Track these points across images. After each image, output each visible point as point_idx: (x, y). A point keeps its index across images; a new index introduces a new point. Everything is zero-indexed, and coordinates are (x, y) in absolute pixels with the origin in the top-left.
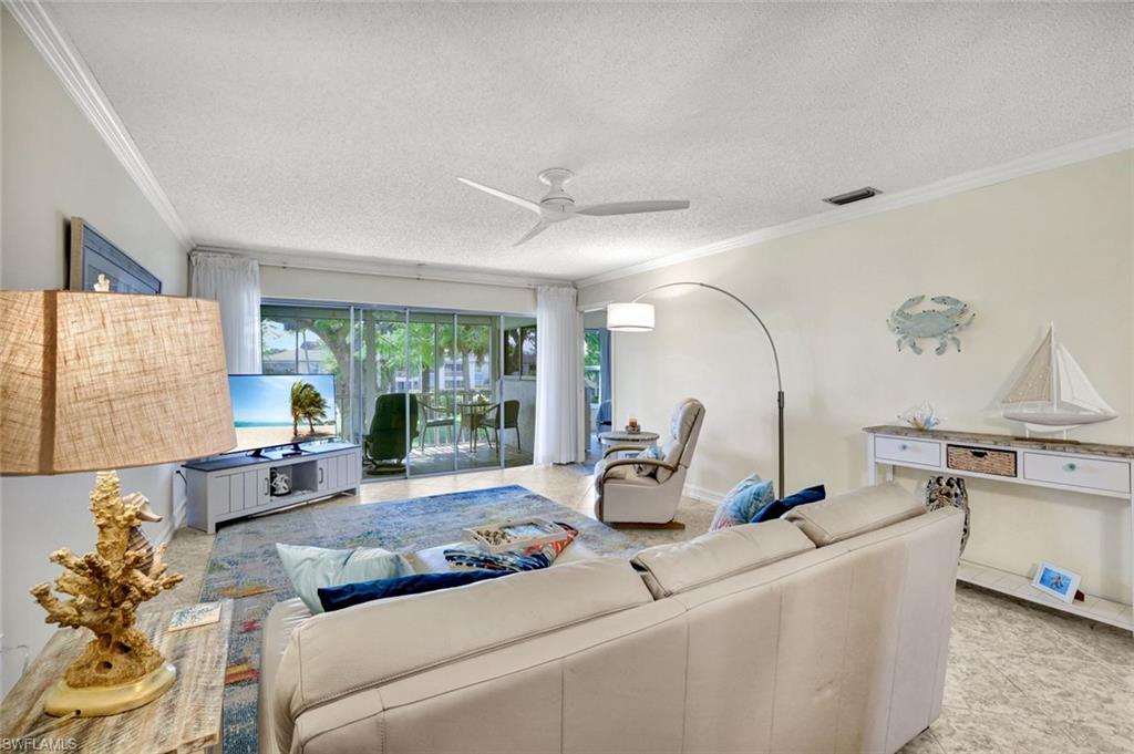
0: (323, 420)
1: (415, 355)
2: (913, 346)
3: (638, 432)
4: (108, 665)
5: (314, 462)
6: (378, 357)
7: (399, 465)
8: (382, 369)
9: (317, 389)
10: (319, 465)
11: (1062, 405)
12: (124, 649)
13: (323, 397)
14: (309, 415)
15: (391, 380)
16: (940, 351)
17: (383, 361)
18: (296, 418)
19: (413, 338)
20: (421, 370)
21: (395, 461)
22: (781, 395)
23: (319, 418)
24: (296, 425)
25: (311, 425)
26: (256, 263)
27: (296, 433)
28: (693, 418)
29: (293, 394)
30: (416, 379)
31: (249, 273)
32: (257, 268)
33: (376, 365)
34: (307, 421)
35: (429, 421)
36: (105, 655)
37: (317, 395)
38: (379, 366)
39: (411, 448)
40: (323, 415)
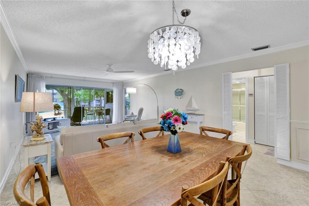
0: (61, 110)
1: (86, 97)
2: (177, 97)
3: (133, 115)
4: (38, 136)
5: (59, 122)
6: (75, 98)
7: (80, 124)
8: (76, 101)
9: (59, 105)
10: (60, 123)
11: (193, 108)
12: (40, 134)
14: (58, 109)
15: (79, 104)
16: (181, 98)
17: (77, 99)
18: (55, 110)
19: (86, 93)
20: (88, 102)
21: (79, 123)
22: (158, 106)
23: (60, 110)
24: (55, 112)
27: (55, 113)
28: (141, 111)
29: (54, 106)
30: (87, 104)
31: (43, 79)
32: (44, 77)
33: (74, 100)
34: (57, 111)
35: (88, 114)
36: (38, 134)
37: (59, 106)
38: (75, 101)
39: (83, 120)
40: (61, 109)
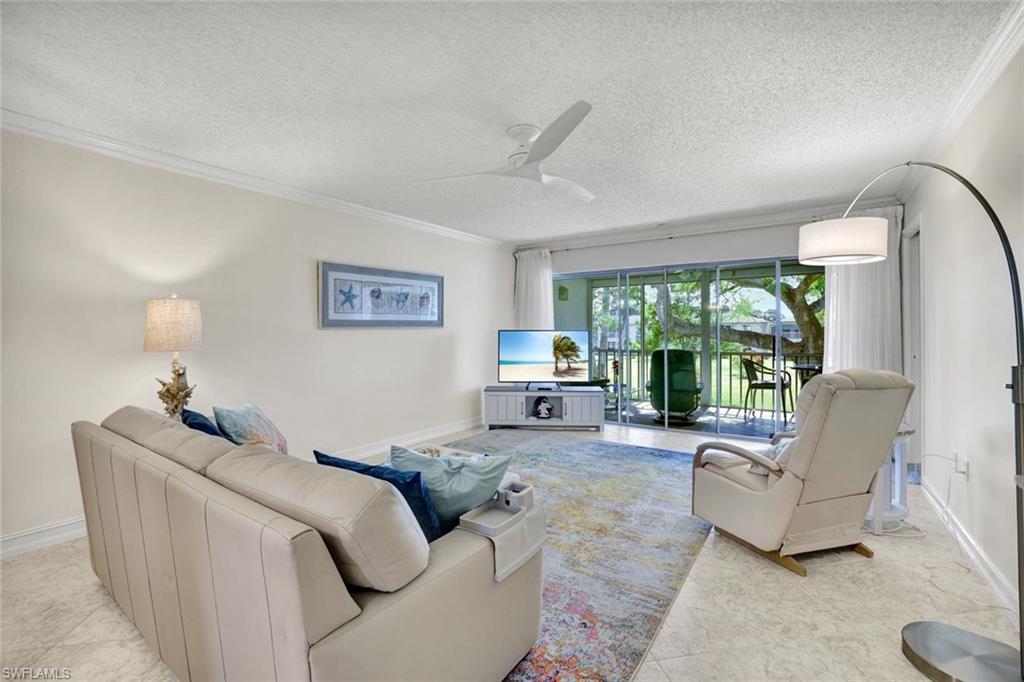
0: (577, 360)
9: (573, 340)
13: (577, 344)
14: (567, 356)
18: (557, 358)
23: (574, 358)
24: (556, 363)
25: (568, 363)
26: (547, 251)
27: (557, 368)
29: (554, 343)
34: (565, 360)
37: (573, 343)
40: (577, 356)
